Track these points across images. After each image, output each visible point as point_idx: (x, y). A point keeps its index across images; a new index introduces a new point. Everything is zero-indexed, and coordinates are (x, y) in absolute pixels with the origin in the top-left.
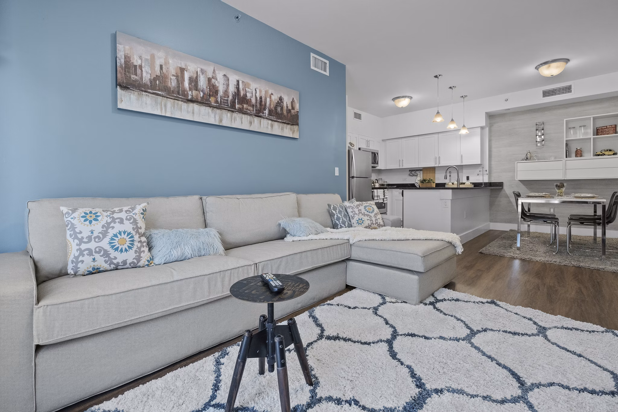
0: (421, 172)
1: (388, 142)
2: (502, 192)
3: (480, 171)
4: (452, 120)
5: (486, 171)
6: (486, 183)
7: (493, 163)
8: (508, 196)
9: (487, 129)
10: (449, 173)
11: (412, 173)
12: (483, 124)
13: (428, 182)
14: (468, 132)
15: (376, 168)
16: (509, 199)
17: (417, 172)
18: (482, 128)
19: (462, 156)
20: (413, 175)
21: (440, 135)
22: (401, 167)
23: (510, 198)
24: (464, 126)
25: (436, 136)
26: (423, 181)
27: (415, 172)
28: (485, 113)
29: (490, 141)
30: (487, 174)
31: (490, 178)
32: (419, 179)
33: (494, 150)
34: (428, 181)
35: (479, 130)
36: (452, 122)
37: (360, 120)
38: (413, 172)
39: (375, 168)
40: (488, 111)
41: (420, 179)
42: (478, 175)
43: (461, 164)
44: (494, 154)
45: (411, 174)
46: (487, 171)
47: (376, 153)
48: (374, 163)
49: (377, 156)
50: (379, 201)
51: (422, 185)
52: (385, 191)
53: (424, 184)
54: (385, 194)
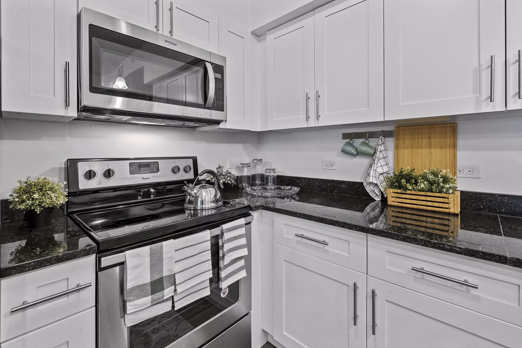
0: (390, 142)
1: (271, 37)
11: (352, 145)
15: (222, 126)
17: (373, 142)
20: (359, 153)
22: (312, 123)
27: (363, 140)
32: (380, 170)
38: (358, 142)
45: (350, 149)
47: (212, 64)
48: (201, 102)
49: (216, 79)
50: (173, 307)
51: (396, 197)
52: (222, 234)
53: (408, 196)
54: (223, 246)
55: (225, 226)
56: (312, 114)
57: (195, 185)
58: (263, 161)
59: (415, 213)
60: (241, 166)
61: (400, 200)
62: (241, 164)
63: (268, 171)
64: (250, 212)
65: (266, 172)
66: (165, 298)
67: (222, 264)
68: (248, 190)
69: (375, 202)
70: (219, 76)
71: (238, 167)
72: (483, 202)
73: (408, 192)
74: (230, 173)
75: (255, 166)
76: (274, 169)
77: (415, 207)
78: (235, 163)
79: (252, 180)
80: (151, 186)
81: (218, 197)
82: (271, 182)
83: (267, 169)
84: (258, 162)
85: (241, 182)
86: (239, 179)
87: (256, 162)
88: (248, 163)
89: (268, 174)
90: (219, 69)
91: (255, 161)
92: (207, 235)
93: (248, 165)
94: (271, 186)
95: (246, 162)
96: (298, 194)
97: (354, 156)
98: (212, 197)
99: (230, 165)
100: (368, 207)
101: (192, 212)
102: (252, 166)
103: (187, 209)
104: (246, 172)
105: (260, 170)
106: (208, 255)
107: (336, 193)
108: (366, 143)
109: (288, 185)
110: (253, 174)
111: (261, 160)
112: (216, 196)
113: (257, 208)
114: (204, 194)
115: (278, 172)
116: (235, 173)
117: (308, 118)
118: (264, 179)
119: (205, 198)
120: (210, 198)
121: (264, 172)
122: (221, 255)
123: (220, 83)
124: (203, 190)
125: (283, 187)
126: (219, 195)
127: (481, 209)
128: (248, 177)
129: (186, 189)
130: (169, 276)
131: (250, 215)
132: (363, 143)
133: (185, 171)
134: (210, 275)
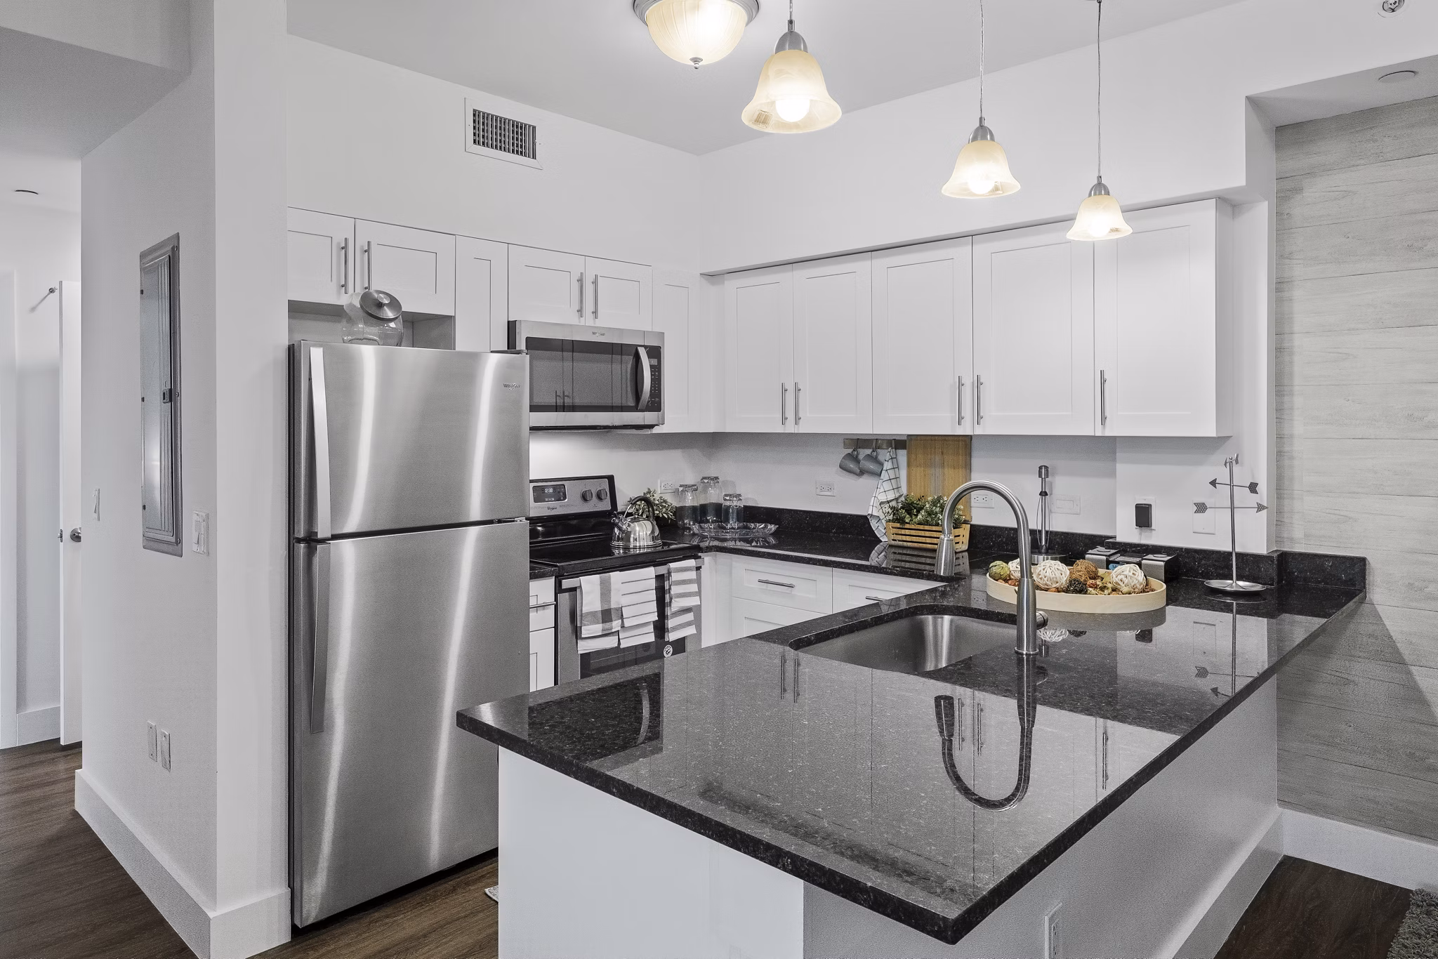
0: (902, 455)
1: (732, 284)
2: (1362, 626)
3: (1213, 483)
4: (982, 132)
5: (1253, 488)
6: (1257, 558)
7: (1298, 427)
8: (1396, 651)
9: (1260, 215)
10: (1040, 476)
12: (1235, 177)
13: (927, 523)
14: (1127, 230)
15: (656, 430)
16: (1409, 673)
17: (881, 457)
18: (1229, 204)
19: (1103, 381)
20: (863, 471)
21: (983, 248)
22: (790, 428)
23: (1414, 669)
24: (1100, 188)
25: (961, 252)
26: (905, 511)
28: (1243, 101)
29: (1279, 287)
30: (1260, 508)
31: (1278, 523)
32: (883, 498)
33: (1303, 345)
34: (930, 513)
35: (1207, 214)
36: (979, 143)
37: (529, 161)
38: (862, 454)
39: (648, 432)
40: (1262, 87)
41: (891, 496)
42: (1201, 508)
43: (1099, 433)
44: (1301, 369)
45: (852, 466)
46: (1263, 488)
47: (645, 347)
48: (631, 403)
49: (651, 366)
50: (619, 643)
51: (896, 534)
52: (669, 573)
53: (907, 532)
54: (670, 589)
55: (673, 565)
56: (790, 414)
57: (626, 517)
58: (720, 480)
59: (916, 553)
60: (681, 489)
61: (900, 537)
62: (681, 486)
63: (728, 498)
64: (700, 554)
65: (725, 500)
66: (613, 630)
67: (669, 612)
68: (695, 528)
69: (881, 544)
70: (655, 362)
71: (676, 492)
72: (992, 538)
73: (907, 526)
74: (665, 501)
75: (705, 490)
76: (740, 495)
77: (916, 545)
78: (670, 483)
79: (700, 513)
80: (538, 521)
81: (656, 534)
82: (733, 518)
83: (726, 495)
84: (712, 482)
85: (682, 519)
86: (679, 512)
87: (708, 482)
88: (693, 484)
89: (728, 503)
90: (655, 352)
91: (706, 481)
92: (650, 572)
93: (693, 488)
94: (733, 523)
95: (689, 482)
96: (774, 534)
97: (857, 475)
98: (649, 532)
99: (663, 488)
100: (874, 551)
101: (621, 551)
102: (700, 489)
103: (615, 548)
104: (690, 500)
105: (714, 496)
106: (652, 595)
107: (835, 533)
108: (872, 457)
109: (761, 522)
110: (703, 502)
111: (717, 478)
112: (653, 532)
113: (709, 549)
114: (637, 529)
115: (746, 499)
116: (674, 502)
117: (784, 419)
118: (721, 512)
119: (639, 535)
120: (646, 534)
121: (721, 501)
122: (667, 600)
123: (657, 371)
124: (636, 523)
125: (752, 525)
126: (657, 532)
127: (991, 547)
128: (694, 509)
129: (617, 521)
130: (617, 609)
131: (700, 557)
132: (869, 457)
133: (599, 497)
134: (655, 617)
